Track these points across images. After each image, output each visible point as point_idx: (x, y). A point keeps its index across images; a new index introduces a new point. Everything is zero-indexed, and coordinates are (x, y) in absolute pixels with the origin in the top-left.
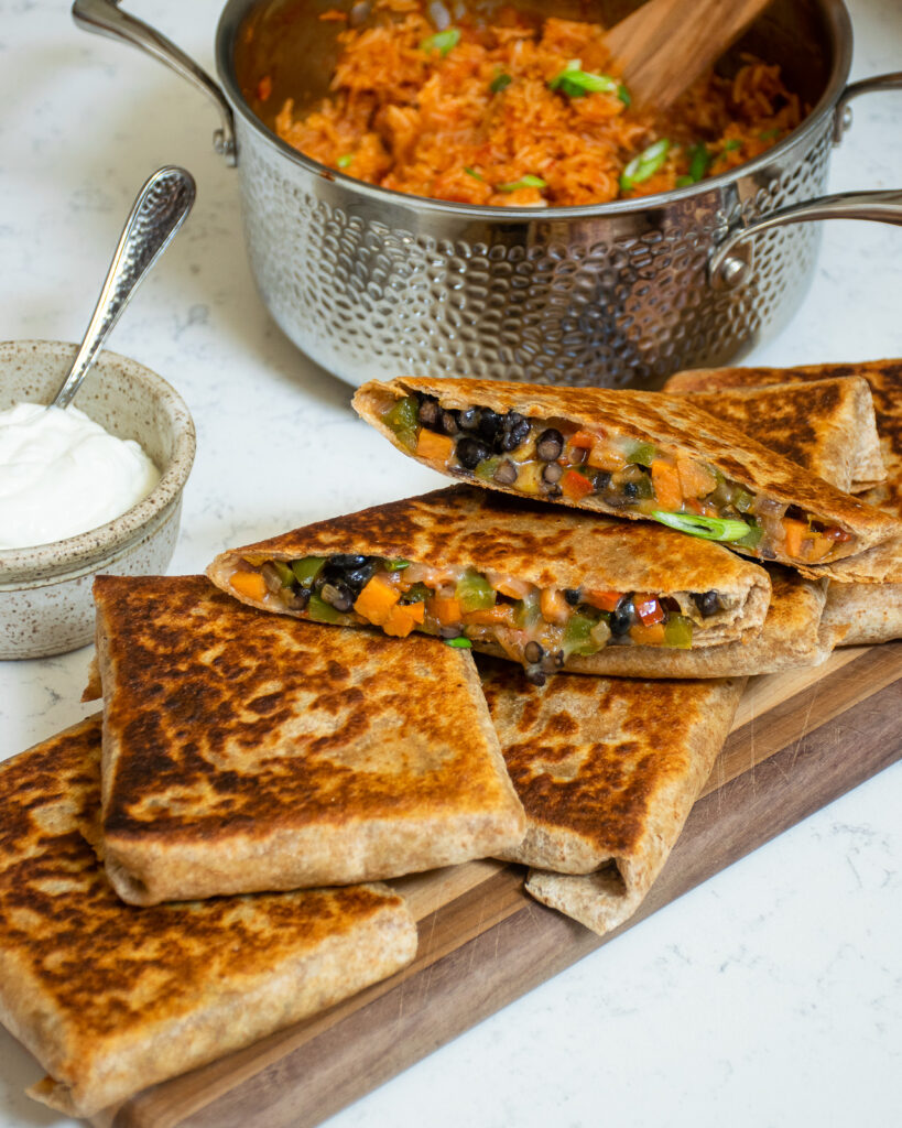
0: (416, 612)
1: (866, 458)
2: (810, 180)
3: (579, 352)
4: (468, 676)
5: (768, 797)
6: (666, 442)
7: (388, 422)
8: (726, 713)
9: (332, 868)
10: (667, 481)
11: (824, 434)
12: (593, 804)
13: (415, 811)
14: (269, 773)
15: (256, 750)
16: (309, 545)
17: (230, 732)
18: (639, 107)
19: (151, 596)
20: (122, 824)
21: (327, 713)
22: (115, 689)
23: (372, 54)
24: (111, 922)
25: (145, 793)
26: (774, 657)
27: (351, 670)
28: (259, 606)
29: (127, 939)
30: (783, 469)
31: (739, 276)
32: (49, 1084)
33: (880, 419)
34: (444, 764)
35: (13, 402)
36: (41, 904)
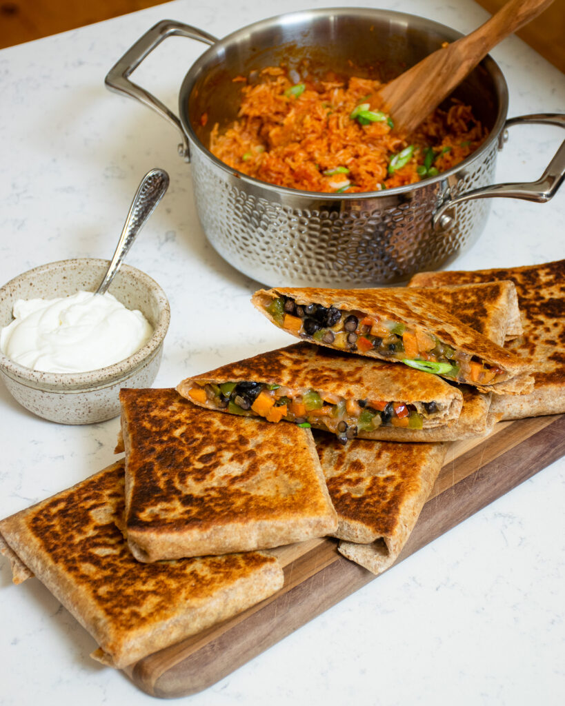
0: (283, 410)
1: (513, 323)
2: (486, 172)
3: (367, 264)
4: (309, 443)
5: (461, 501)
6: (411, 322)
7: (269, 311)
8: (440, 459)
9: (241, 545)
10: (410, 343)
11: (491, 312)
12: (372, 509)
13: (282, 516)
14: (209, 495)
15: (202, 483)
16: (229, 376)
17: (189, 473)
18: (398, 129)
19: (149, 400)
20: (135, 523)
21: (238, 464)
22: (131, 450)
23: (259, 98)
24: (131, 570)
25: (147, 506)
26: (464, 433)
27: (250, 440)
28: (203, 406)
29: (139, 580)
30: (470, 335)
31: (449, 224)
32: (101, 652)
33: (521, 300)
34: (297, 491)
35: (77, 290)
36: (95, 561)
